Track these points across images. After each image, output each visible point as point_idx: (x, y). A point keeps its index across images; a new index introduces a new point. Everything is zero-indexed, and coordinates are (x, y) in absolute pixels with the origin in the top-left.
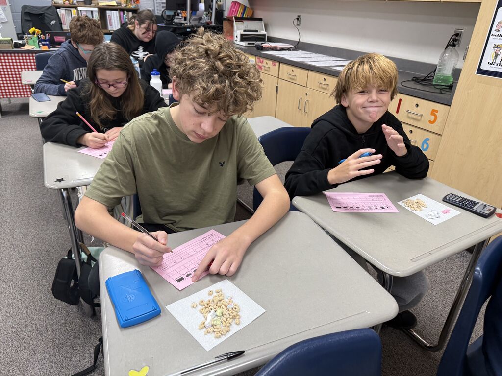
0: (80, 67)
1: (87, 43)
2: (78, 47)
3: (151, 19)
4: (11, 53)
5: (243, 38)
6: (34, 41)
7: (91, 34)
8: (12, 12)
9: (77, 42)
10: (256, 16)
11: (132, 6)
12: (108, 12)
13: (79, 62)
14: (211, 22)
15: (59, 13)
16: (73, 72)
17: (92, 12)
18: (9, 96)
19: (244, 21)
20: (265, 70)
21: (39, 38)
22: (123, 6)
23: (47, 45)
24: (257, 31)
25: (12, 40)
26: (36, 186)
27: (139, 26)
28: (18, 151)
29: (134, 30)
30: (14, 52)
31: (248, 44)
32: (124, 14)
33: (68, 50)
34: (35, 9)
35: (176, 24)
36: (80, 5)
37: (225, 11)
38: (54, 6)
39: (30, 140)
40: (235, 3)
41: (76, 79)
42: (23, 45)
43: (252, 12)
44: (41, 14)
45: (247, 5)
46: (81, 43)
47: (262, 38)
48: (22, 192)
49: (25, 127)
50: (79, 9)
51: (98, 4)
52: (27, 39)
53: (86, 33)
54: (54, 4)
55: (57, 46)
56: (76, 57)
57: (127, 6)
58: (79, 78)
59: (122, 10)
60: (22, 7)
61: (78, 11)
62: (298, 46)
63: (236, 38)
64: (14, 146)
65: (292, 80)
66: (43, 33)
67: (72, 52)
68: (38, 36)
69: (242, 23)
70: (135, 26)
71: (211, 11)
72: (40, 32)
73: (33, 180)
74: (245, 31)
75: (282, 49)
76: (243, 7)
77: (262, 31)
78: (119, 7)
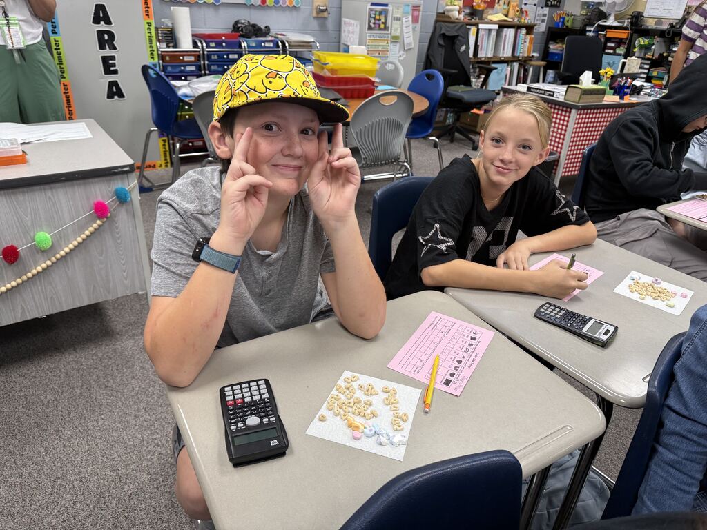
8: (421, 33)
11: (525, 21)
12: (505, 30)
17: (490, 30)
44: (456, 36)
50: (481, 26)
57: (519, 20)
61: (478, 30)
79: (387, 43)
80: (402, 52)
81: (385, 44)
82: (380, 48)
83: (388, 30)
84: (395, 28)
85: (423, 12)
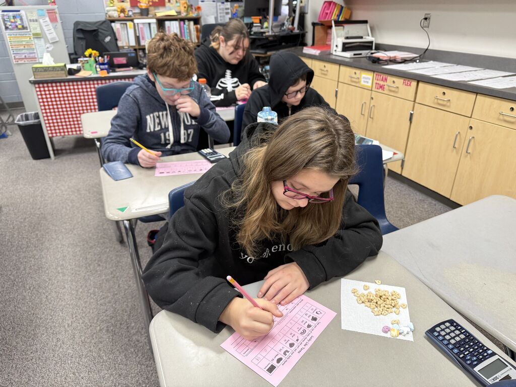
0: (158, 112)
1: (169, 76)
2: (155, 79)
3: (241, 33)
4: (64, 82)
5: (346, 48)
6: (90, 66)
7: (177, 63)
8: (63, 30)
9: (154, 72)
10: (354, 18)
11: (193, 14)
12: (167, 23)
13: (157, 104)
14: (294, 29)
15: (114, 28)
16: (146, 119)
17: (149, 24)
18: (62, 134)
19: (343, 25)
20: (390, 91)
21: (96, 62)
22: (184, 15)
23: (106, 69)
24: (362, 38)
25: (65, 65)
26: (103, 277)
27: (224, 44)
28: (76, 213)
29: (219, 48)
30: (69, 81)
31: (355, 55)
32: (184, 24)
33: (140, 87)
34: (88, 25)
35: (255, 33)
36: (136, 17)
37: (307, 13)
38: (109, 20)
39: (89, 193)
40: (330, 3)
41: (150, 129)
42: (78, 71)
43: (350, 12)
44: (94, 31)
45: (342, 4)
46: (161, 74)
47: (368, 46)
48: (86, 289)
49: (82, 172)
50: (136, 21)
51: (156, 15)
52: (83, 63)
53: (170, 61)
54: (108, 18)
55: (117, 70)
56: (152, 96)
57: (187, 15)
58: (154, 127)
59: (182, 20)
60: (74, 24)
61: (134, 24)
62: (425, 55)
63: (335, 48)
64: (70, 204)
65: (441, 107)
66: (101, 55)
67: (145, 88)
68: (95, 59)
69: (342, 27)
70: (219, 44)
71: (294, 15)
72: (97, 53)
73: (99, 265)
74: (347, 38)
75: (404, 61)
76: (340, 7)
77: (367, 37)
78: (179, 16)
79: (30, 39)
80: (48, 45)
81: (28, 39)
82: (24, 43)
83: (27, 29)
84: (34, 28)
85: (59, 14)
